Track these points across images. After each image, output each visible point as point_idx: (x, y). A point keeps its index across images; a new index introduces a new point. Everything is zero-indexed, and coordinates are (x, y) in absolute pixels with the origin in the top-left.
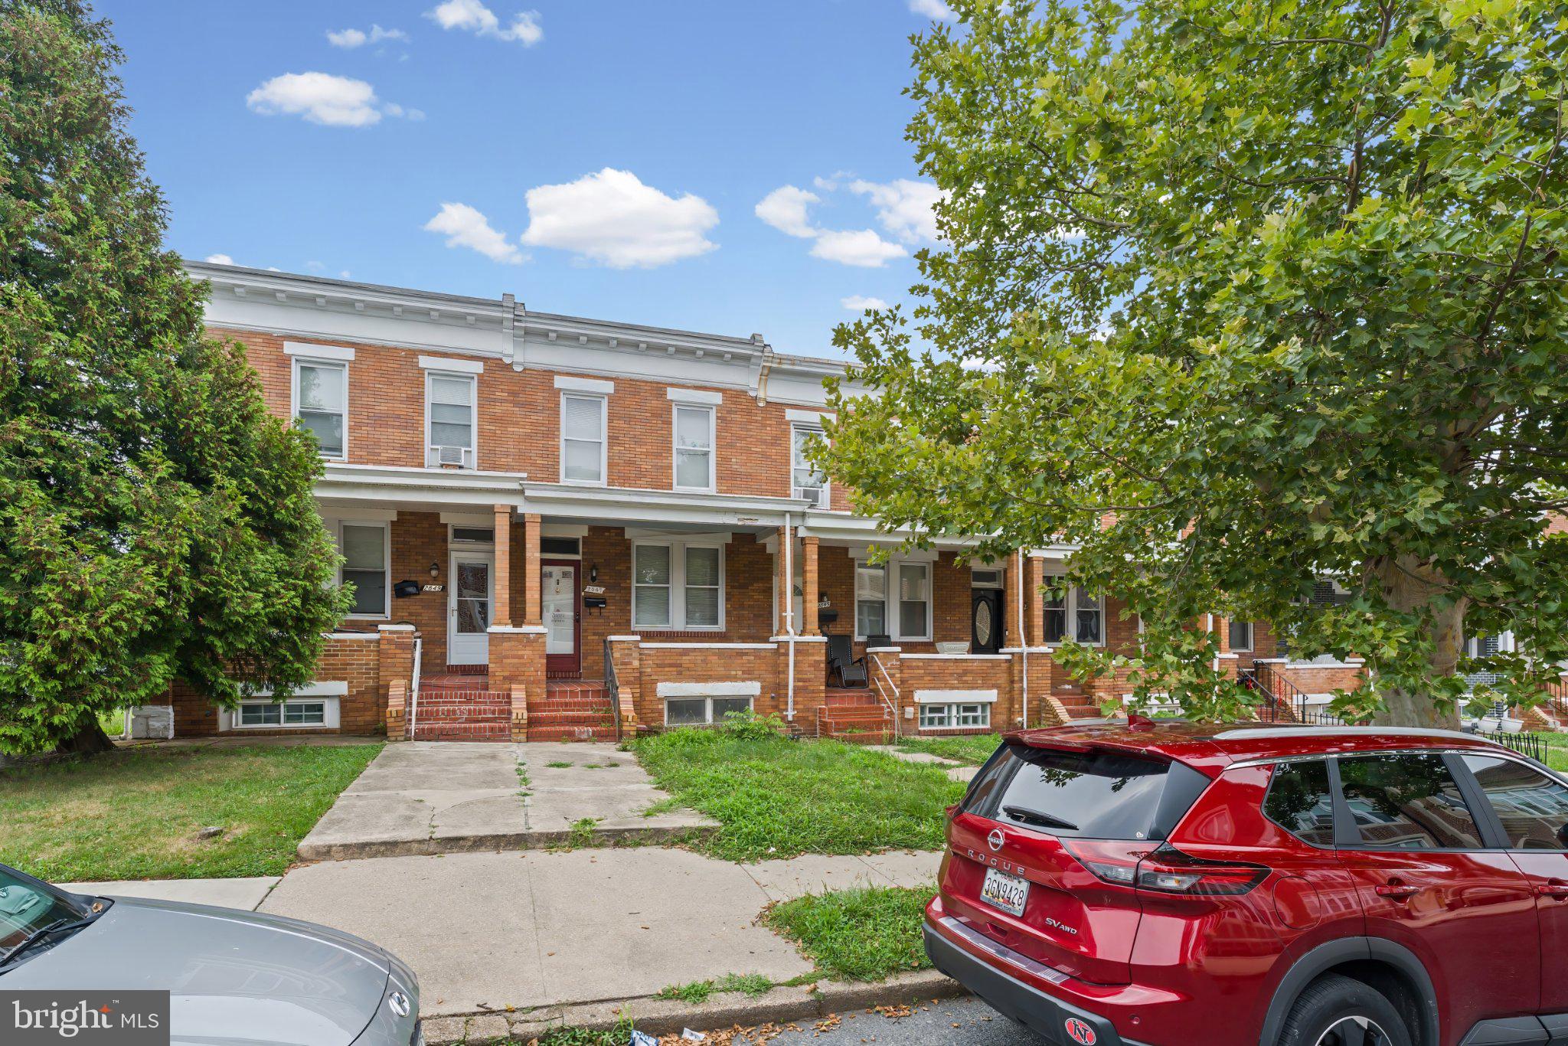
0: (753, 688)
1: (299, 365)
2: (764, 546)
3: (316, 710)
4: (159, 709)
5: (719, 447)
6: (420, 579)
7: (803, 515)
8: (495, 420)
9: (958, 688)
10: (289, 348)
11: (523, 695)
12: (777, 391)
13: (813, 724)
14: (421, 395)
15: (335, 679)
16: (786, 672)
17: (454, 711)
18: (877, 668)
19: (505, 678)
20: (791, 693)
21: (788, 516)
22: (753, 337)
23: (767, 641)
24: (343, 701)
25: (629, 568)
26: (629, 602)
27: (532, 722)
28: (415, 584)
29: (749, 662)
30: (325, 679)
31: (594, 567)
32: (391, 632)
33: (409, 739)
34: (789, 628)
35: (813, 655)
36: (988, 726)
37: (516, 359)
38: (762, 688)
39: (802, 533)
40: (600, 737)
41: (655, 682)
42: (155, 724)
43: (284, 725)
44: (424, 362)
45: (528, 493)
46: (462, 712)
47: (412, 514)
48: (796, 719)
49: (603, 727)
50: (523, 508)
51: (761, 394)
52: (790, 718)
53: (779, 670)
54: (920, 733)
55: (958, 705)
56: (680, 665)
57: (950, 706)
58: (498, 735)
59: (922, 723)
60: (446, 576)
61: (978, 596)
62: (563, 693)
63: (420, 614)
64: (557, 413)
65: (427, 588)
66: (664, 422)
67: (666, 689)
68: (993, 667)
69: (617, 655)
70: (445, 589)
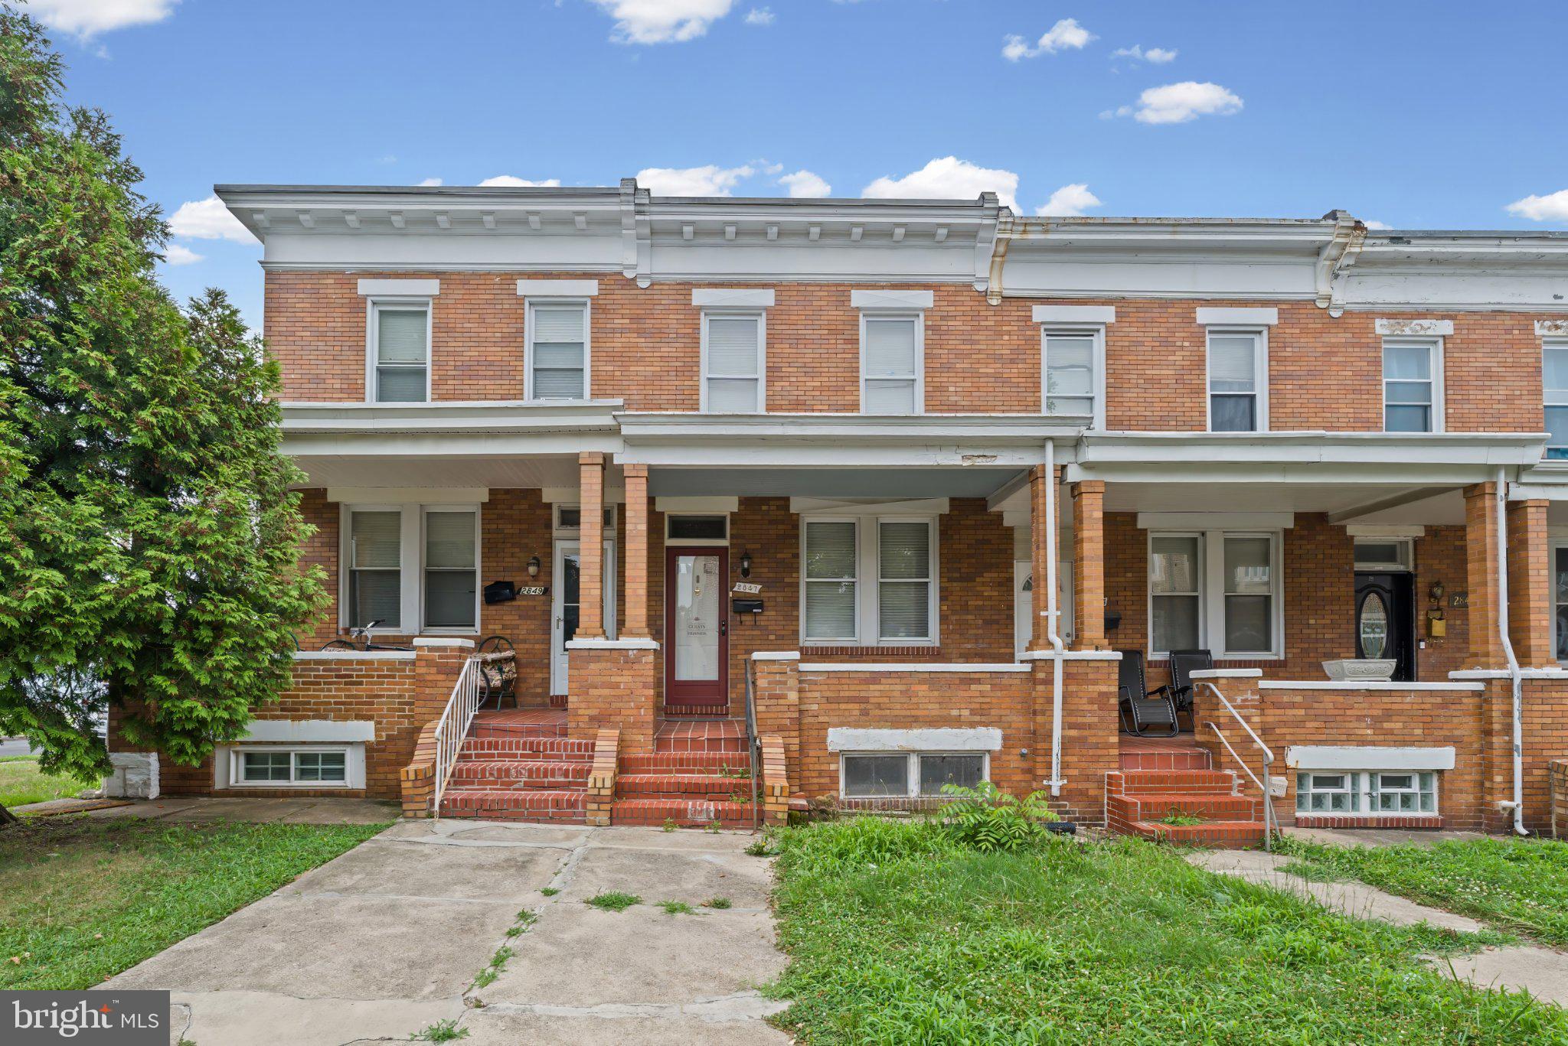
0: (991, 739)
1: (377, 309)
2: (1000, 516)
3: (334, 764)
4: (137, 757)
5: (929, 371)
6: (516, 579)
7: (1078, 443)
8: (612, 357)
9: (1373, 743)
10: (365, 287)
11: (612, 746)
12: (1018, 280)
13: (1096, 801)
14: (521, 331)
15: (358, 717)
16: (1048, 712)
17: (508, 771)
18: (1216, 705)
19: (592, 718)
20: (1056, 748)
21: (1050, 446)
22: (983, 196)
23: (1011, 659)
24: (370, 749)
25: (797, 556)
26: (795, 605)
27: (620, 791)
28: (510, 585)
29: (982, 694)
30: (346, 718)
31: (746, 556)
32: (432, 649)
33: (431, 816)
34: (1053, 636)
35: (1095, 682)
36: (1433, 813)
37: (641, 270)
38: (1005, 738)
39: (1074, 475)
40: (727, 820)
41: (824, 727)
42: (134, 778)
43: (294, 783)
44: (523, 287)
45: (626, 430)
46: (519, 773)
47: (507, 492)
48: (1067, 794)
49: (733, 805)
50: (623, 457)
51: (994, 286)
52: (1056, 792)
53: (1037, 710)
54: (1298, 823)
55: (1373, 774)
56: (865, 700)
57: (1355, 774)
58: (564, 813)
59: (1300, 804)
60: (550, 574)
61: (1365, 586)
62: (681, 743)
63: (517, 627)
64: (696, 341)
65: (525, 591)
66: (847, 341)
67: (840, 738)
68: (1444, 705)
69: (762, 683)
70: (547, 591)
